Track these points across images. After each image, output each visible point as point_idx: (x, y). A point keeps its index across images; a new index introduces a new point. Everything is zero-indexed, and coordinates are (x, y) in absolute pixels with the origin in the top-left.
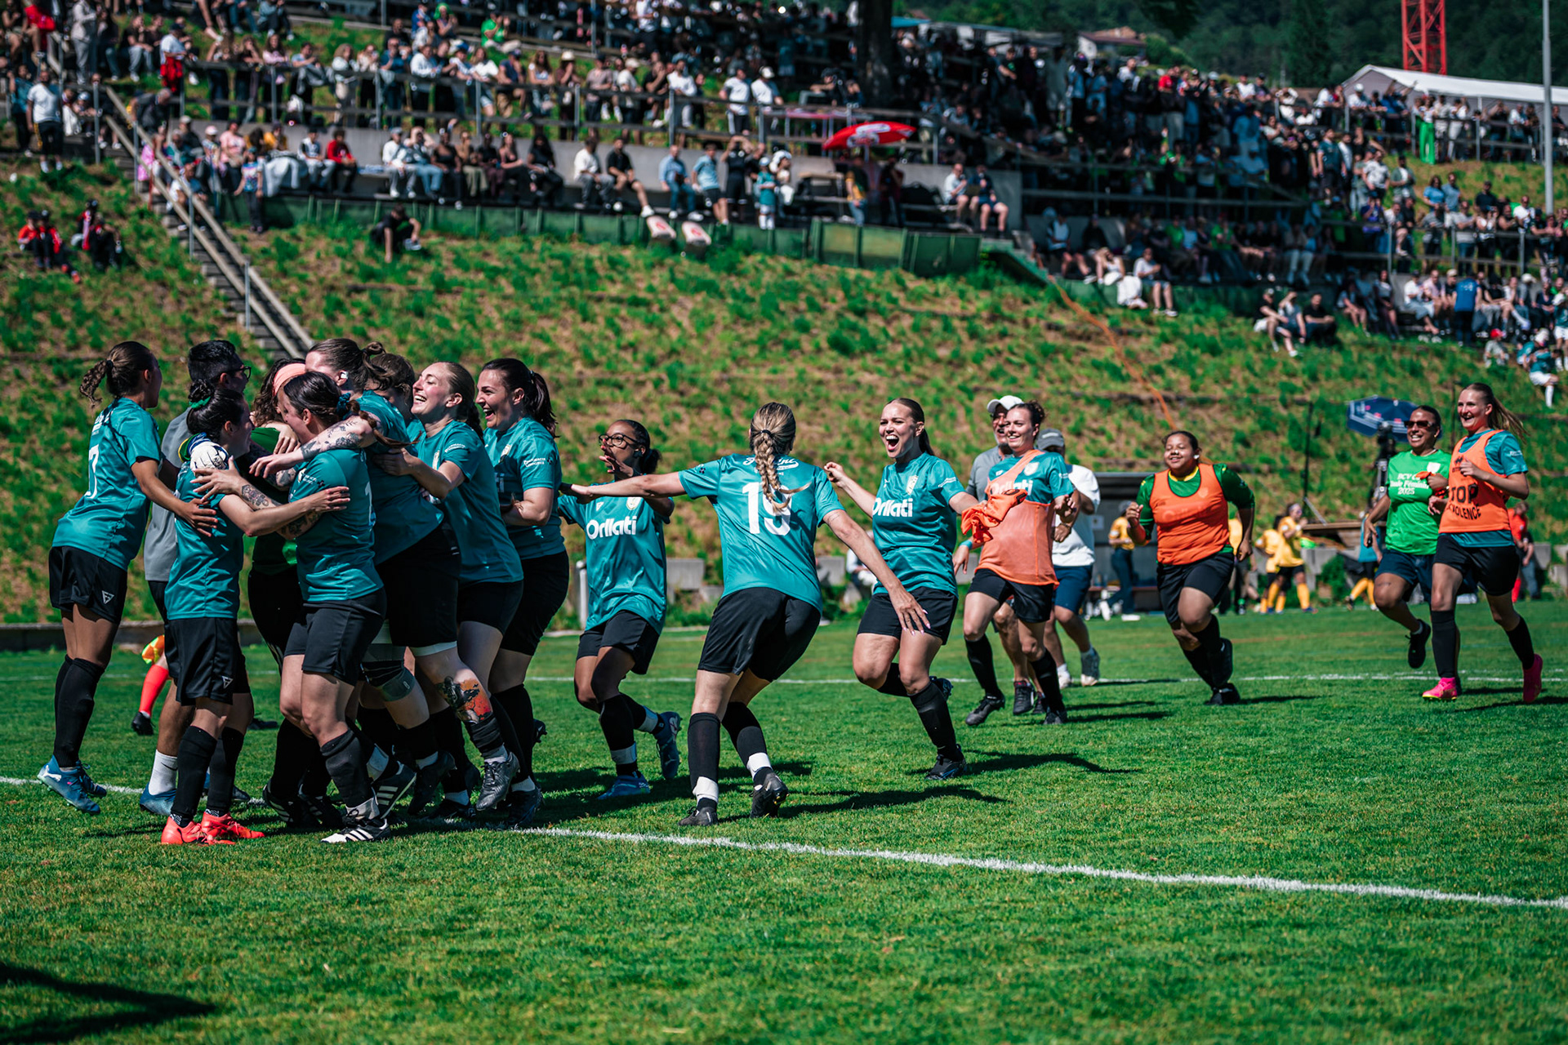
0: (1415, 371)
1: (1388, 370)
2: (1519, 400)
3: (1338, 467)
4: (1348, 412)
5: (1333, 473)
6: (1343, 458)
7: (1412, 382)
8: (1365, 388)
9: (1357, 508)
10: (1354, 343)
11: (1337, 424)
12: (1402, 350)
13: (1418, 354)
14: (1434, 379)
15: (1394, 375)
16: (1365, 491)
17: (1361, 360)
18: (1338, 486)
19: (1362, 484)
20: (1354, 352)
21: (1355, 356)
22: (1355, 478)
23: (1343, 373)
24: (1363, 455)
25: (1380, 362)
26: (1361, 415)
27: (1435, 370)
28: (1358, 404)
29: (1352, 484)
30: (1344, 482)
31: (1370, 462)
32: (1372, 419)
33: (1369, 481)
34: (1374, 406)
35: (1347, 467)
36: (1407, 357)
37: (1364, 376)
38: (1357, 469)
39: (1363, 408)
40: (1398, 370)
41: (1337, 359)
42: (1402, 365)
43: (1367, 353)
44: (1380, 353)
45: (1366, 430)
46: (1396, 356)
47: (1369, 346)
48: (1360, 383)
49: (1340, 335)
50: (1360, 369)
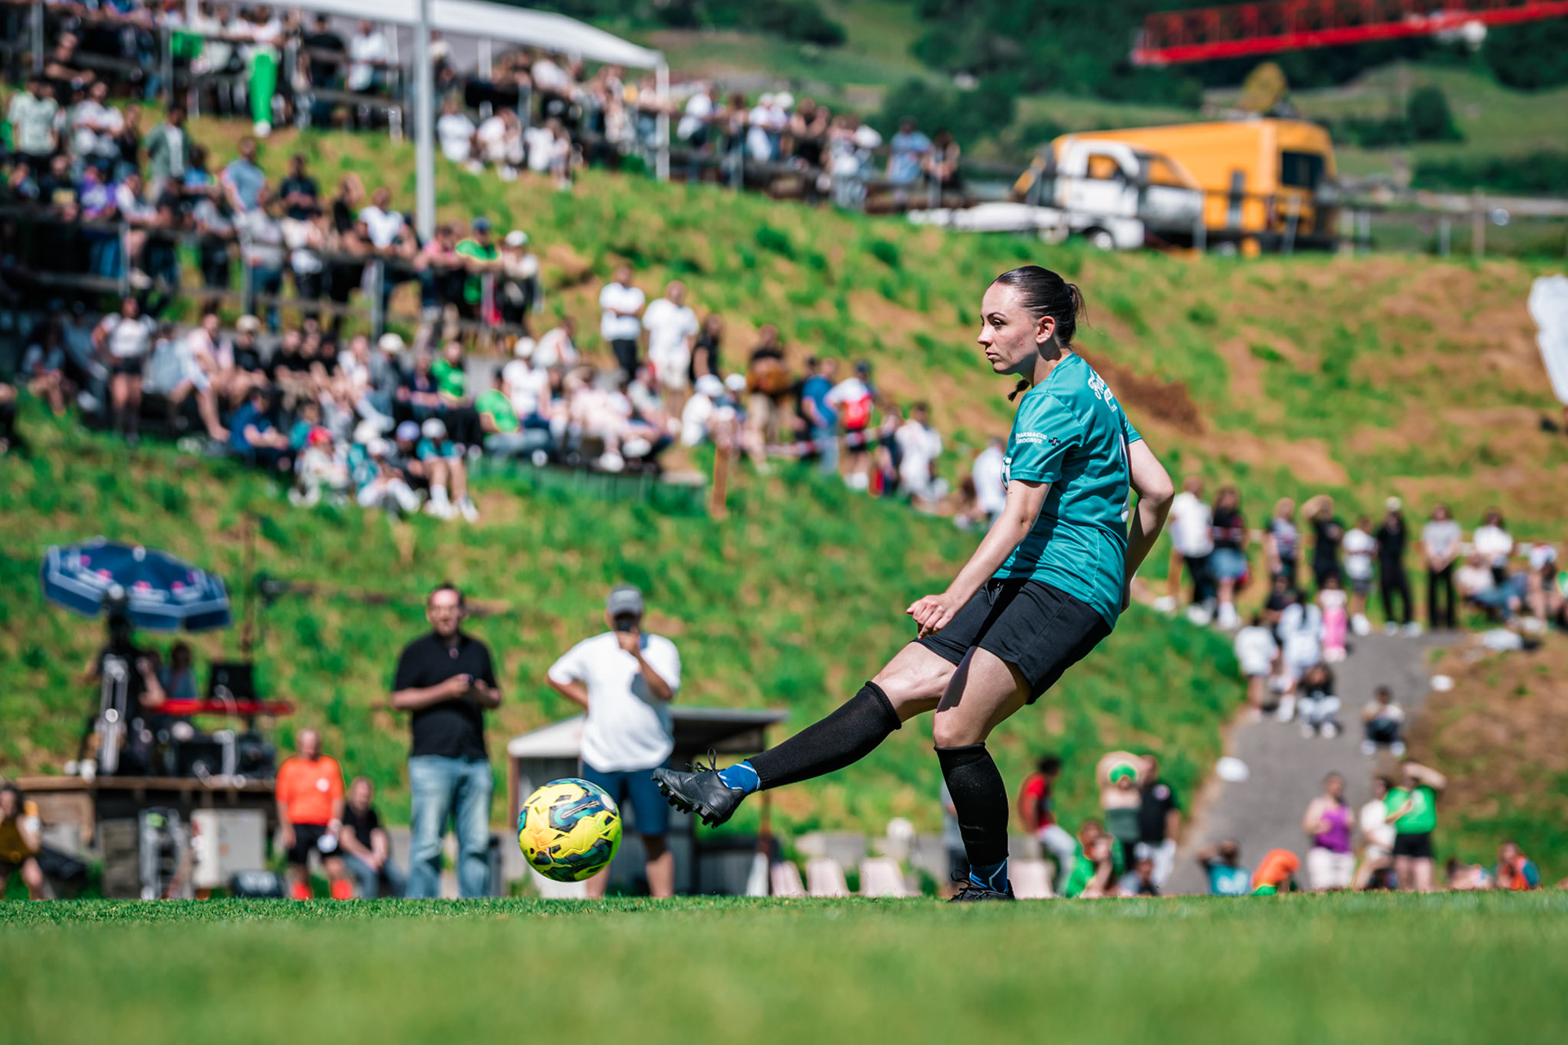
0: (174, 504)
1: (122, 501)
2: (371, 569)
3: (23, 676)
4: (46, 568)
5: (15, 689)
6: (34, 660)
7: (168, 525)
8: (80, 530)
9: (62, 756)
10: (55, 446)
11: (23, 595)
12: (149, 464)
13: (181, 472)
14: (209, 520)
15: (132, 507)
16: (76, 725)
17: (69, 477)
18: (23, 713)
19: (70, 710)
20: (57, 465)
21: (57, 469)
22: (58, 698)
23: (34, 499)
24: (73, 657)
25: (107, 484)
26: (71, 575)
27: (211, 503)
28: (64, 554)
29: (52, 710)
30: (34, 704)
31: (88, 666)
32: (95, 582)
33: (84, 705)
34: (96, 558)
35: (42, 679)
36: (159, 478)
37: (74, 508)
38: (60, 682)
39: (75, 562)
40: (142, 501)
41: (24, 474)
42: (149, 491)
43: (83, 466)
44: (106, 468)
45: (82, 604)
46: (136, 474)
47: (86, 453)
48: (67, 522)
49: (25, 426)
50: (67, 494)
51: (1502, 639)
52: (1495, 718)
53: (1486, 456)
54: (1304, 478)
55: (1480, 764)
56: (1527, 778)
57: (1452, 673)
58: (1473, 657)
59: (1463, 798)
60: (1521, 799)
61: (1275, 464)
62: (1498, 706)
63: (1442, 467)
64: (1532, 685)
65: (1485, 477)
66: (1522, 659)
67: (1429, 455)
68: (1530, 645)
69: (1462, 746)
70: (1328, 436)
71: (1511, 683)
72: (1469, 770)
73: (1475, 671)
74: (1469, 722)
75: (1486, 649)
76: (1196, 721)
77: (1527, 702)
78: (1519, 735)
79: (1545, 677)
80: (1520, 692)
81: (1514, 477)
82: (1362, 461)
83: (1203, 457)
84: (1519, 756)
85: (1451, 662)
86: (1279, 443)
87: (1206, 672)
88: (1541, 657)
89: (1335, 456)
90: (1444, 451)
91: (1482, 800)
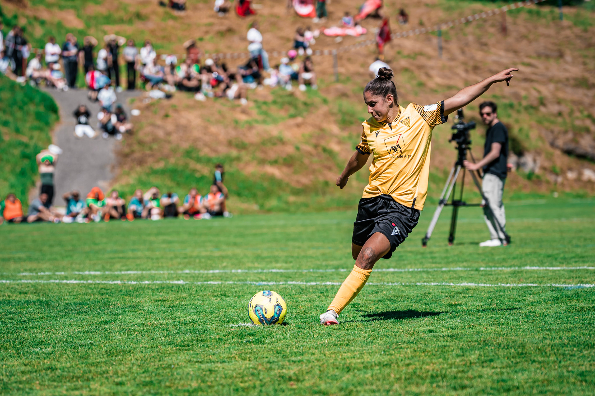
51: (157, 94)
52: (159, 127)
53: (139, 16)
54: (69, 26)
55: (155, 146)
56: (174, 151)
57: (139, 108)
58: (147, 102)
59: (150, 160)
60: (172, 160)
61: (56, 20)
62: (159, 122)
63: (121, 21)
64: (171, 113)
65: (138, 25)
66: (166, 102)
67: (117, 16)
68: (169, 96)
69: (147, 139)
70: (75, 8)
71: (163, 113)
72: (151, 149)
73: (148, 107)
74: (148, 129)
75: (151, 98)
76: (41, 129)
77: (170, 120)
78: (169, 134)
79: (176, 110)
80: (167, 116)
81: (151, 25)
82: (90, 18)
83: (27, 17)
84: (169, 142)
85: (138, 104)
86: (56, 10)
87: (41, 109)
88: (173, 101)
89: (79, 16)
90: (121, 14)
91: (158, 161)
